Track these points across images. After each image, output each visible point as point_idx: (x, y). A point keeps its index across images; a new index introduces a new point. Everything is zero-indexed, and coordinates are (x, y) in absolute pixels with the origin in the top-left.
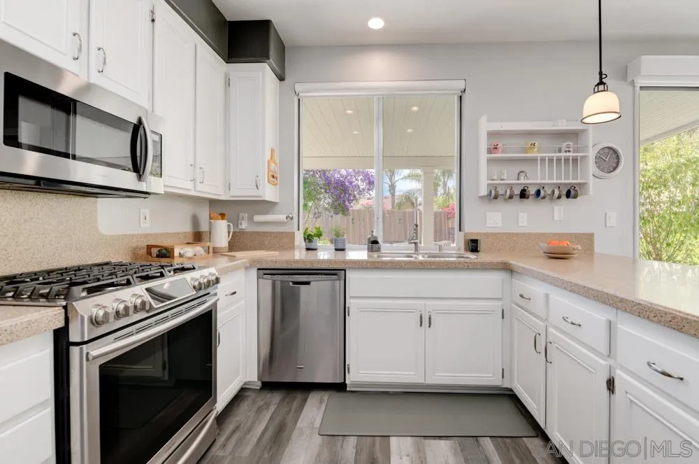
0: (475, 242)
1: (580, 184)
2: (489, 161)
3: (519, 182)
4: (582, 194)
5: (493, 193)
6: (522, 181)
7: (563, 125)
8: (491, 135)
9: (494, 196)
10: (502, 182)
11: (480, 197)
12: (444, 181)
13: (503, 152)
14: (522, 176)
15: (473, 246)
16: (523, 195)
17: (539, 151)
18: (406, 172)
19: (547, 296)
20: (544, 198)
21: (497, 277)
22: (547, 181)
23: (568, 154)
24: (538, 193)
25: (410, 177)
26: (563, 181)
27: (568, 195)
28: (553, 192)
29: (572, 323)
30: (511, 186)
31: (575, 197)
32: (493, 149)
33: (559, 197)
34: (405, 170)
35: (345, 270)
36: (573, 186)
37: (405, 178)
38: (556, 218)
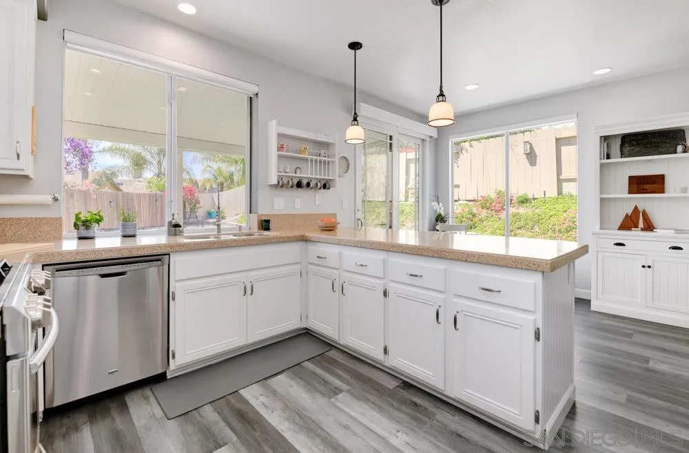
0: (268, 222)
1: (330, 180)
2: (280, 157)
3: (296, 175)
4: (333, 187)
5: (281, 182)
6: (298, 175)
7: (321, 138)
8: (280, 136)
9: (280, 185)
10: (287, 174)
11: (270, 185)
12: (159, 161)
13: (286, 151)
14: (298, 171)
15: (265, 225)
16: (299, 185)
17: (309, 154)
18: (106, 144)
19: (340, 254)
20: (311, 188)
21: (296, 247)
22: (314, 176)
23: (324, 158)
24: (308, 185)
25: (111, 150)
26: (322, 177)
27: (325, 186)
28: (317, 184)
29: (361, 265)
30: (292, 178)
31: (329, 189)
32: (281, 148)
33: (320, 188)
34: (103, 142)
35: (169, 254)
36: (328, 181)
37: (104, 150)
38: (317, 203)
